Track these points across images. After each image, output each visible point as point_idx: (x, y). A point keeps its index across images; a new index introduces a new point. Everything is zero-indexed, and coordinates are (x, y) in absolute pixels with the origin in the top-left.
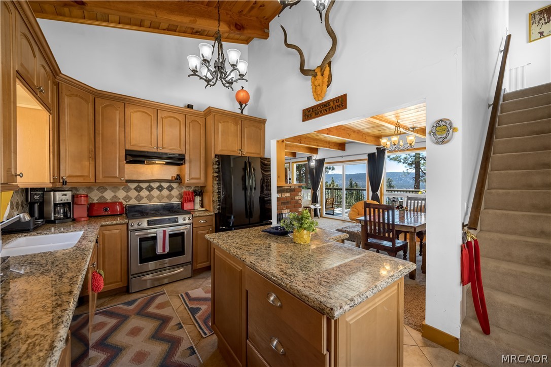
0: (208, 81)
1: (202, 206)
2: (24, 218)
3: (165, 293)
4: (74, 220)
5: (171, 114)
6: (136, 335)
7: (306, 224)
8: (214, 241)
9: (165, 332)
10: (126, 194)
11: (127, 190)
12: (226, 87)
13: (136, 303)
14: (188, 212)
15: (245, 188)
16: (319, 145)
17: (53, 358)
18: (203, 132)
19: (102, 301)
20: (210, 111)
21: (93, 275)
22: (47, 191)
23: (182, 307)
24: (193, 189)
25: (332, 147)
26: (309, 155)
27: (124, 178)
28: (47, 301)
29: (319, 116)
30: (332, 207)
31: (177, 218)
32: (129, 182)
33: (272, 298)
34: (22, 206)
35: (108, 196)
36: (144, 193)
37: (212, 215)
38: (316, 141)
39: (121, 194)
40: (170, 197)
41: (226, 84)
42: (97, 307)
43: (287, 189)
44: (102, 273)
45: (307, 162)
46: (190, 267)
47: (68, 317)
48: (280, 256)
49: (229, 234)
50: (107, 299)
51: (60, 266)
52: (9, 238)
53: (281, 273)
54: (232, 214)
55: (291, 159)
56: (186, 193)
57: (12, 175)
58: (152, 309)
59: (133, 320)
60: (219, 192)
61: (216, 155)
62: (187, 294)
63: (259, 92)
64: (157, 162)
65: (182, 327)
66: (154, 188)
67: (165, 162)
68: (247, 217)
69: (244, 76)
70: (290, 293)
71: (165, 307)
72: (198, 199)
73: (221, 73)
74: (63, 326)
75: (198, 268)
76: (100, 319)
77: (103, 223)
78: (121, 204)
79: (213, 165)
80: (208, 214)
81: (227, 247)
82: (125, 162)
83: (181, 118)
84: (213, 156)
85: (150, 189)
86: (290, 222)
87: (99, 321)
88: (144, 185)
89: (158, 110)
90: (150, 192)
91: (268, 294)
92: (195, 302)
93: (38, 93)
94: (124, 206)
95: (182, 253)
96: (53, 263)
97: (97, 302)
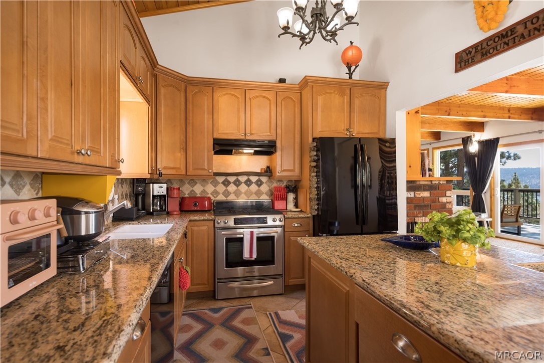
0: (303, 38)
1: (296, 206)
2: (127, 205)
3: (251, 308)
4: (168, 213)
5: (261, 93)
6: (219, 349)
7: (468, 231)
8: (310, 247)
9: (250, 354)
10: (214, 188)
11: (215, 184)
12: (327, 40)
13: (222, 312)
14: (279, 212)
15: (355, 186)
16: (487, 114)
17: (119, 342)
18: (297, 110)
19: (191, 302)
20: (306, 82)
21: (181, 271)
22: (148, 183)
23: (270, 330)
24: (285, 184)
25: (516, 116)
26: (466, 133)
27: (212, 169)
28: (129, 283)
29: (490, 57)
30: (517, 221)
31: (266, 218)
32: (217, 175)
33: (401, 344)
34: (130, 197)
35: (198, 190)
36: (232, 188)
37: (308, 217)
38: (480, 110)
39: (210, 188)
40: (258, 193)
41: (327, 36)
42: (185, 307)
43: (425, 186)
44: (189, 269)
45: (461, 147)
46: (281, 281)
47: (141, 302)
48: (415, 278)
49: (331, 240)
50: (195, 301)
51: (148, 252)
52: (118, 225)
53: (418, 304)
54: (336, 219)
55: (430, 144)
56: (276, 189)
57: (116, 161)
58: (236, 323)
59: (218, 330)
60: (317, 188)
61: (314, 139)
62: (277, 314)
63: (376, 45)
64: (245, 151)
65: (269, 354)
66: (242, 183)
67: (253, 151)
68: (357, 223)
69: (352, 18)
70: (438, 341)
71: (251, 324)
72: (291, 196)
73: (321, 21)
74: (135, 311)
75: (290, 284)
76: (187, 320)
77: (192, 218)
78: (209, 199)
79: (310, 152)
80: (303, 216)
81: (327, 255)
82: (213, 152)
83: (272, 96)
84: (310, 140)
85: (237, 183)
86: (435, 227)
87: (187, 323)
88: (232, 179)
89: (245, 90)
90: (237, 187)
91: (394, 335)
92: (287, 327)
93: (139, 84)
94: (212, 201)
95: (271, 262)
96: (143, 249)
97: (185, 302)
